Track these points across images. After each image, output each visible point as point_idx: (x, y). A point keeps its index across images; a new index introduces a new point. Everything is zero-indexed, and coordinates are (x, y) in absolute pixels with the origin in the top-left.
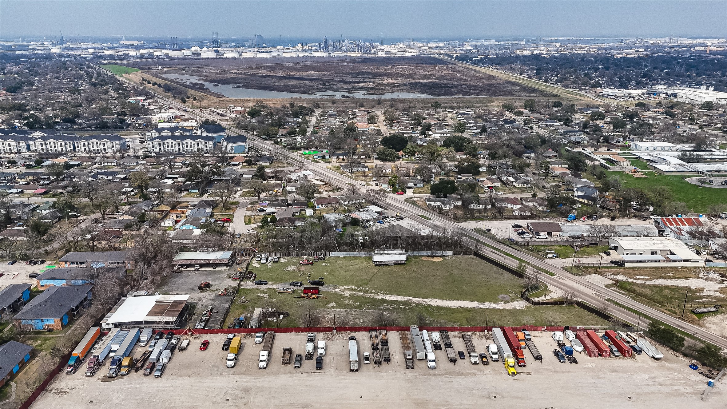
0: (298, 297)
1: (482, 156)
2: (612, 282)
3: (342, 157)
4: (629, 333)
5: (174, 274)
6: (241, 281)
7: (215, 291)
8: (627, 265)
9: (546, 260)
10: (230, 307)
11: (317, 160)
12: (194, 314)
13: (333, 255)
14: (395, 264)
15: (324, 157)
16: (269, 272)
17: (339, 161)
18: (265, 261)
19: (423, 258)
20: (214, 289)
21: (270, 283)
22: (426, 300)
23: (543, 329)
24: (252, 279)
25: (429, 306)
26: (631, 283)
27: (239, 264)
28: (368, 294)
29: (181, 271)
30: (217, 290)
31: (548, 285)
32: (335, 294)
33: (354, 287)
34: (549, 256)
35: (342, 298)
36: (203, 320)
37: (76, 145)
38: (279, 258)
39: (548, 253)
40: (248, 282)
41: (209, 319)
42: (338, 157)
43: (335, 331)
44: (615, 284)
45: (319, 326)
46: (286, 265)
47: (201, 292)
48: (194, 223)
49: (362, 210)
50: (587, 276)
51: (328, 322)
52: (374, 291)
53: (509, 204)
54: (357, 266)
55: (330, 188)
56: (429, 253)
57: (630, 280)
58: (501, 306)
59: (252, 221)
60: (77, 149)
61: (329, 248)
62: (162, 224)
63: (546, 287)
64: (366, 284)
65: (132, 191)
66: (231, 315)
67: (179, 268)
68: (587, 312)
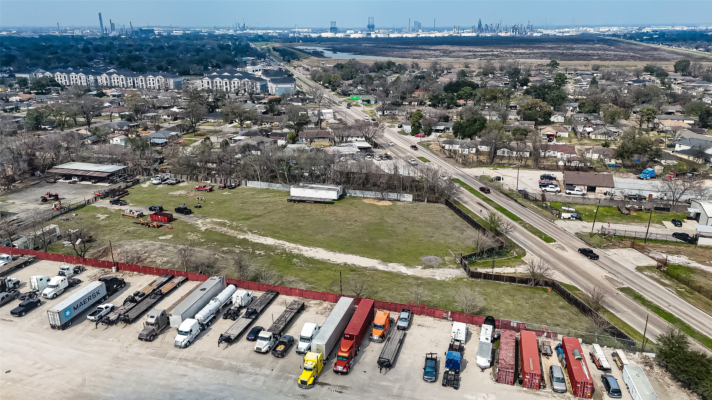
0: (136, 223)
2: (654, 263)
9: (559, 223)
11: (359, 104)
14: (316, 202)
15: (369, 102)
19: (364, 200)
21: (131, 204)
23: (445, 315)
24: (117, 197)
26: (692, 270)
28: (232, 231)
29: (55, 182)
31: (528, 252)
32: (191, 225)
33: (226, 221)
34: (564, 215)
35: (191, 232)
37: (135, 81)
39: (564, 211)
40: (107, 201)
44: (658, 267)
49: (345, 144)
50: (613, 250)
52: (245, 229)
53: (560, 153)
56: (378, 194)
57: (694, 264)
58: (412, 271)
60: (136, 85)
63: (523, 255)
64: (247, 219)
68: (563, 302)
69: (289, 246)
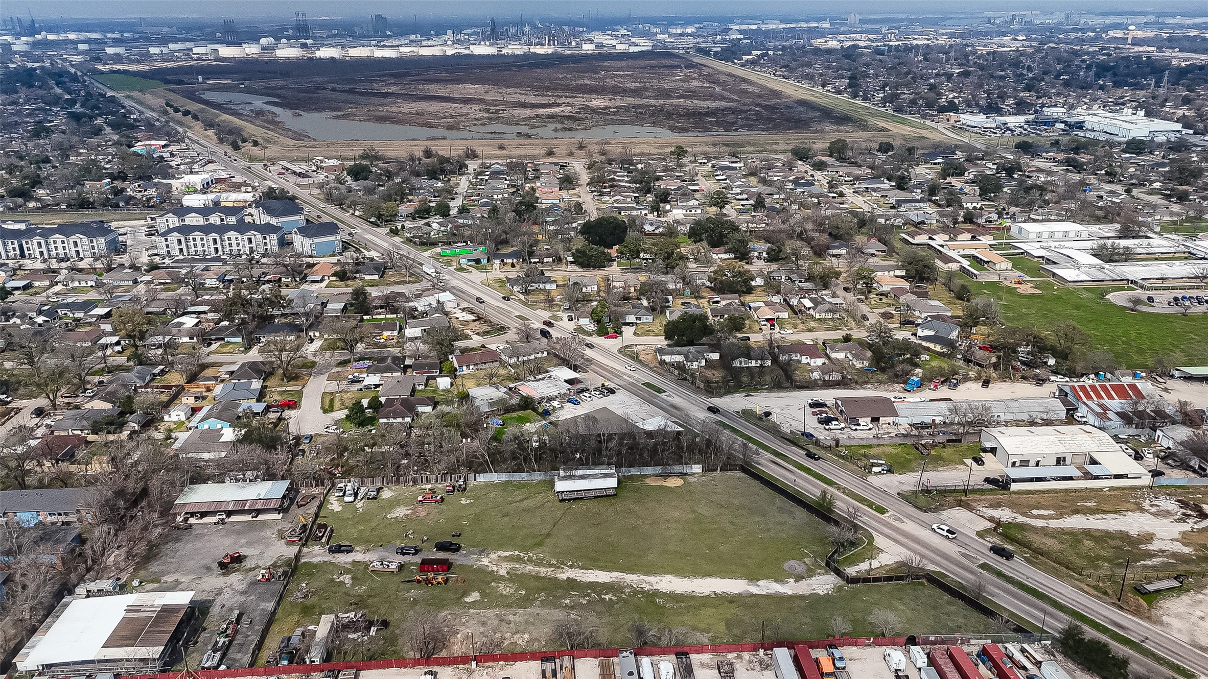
0: (409, 581)
1: (756, 254)
2: (989, 525)
3: (510, 261)
4: (1026, 646)
5: (175, 533)
6: (303, 545)
7: (250, 570)
8: (1014, 487)
9: (872, 479)
10: (275, 609)
11: (465, 266)
12: (205, 629)
13: (482, 478)
14: (596, 497)
15: (478, 261)
16: (358, 523)
17: (506, 268)
18: (351, 499)
19: (649, 481)
20: (249, 566)
21: (357, 548)
22: (652, 579)
23: (867, 642)
24: (324, 540)
25: (656, 593)
26: (1022, 527)
27: (302, 505)
28: (542, 569)
29: (191, 526)
30: (254, 569)
31: (874, 534)
32: (482, 570)
33: (517, 553)
34: (876, 469)
35: (493, 580)
36: (220, 644)
37: (25, 246)
38: (379, 490)
39: (873, 465)
40: (317, 549)
41: (231, 642)
42: (503, 261)
43: (474, 663)
44: (995, 529)
45: (444, 654)
46: (393, 503)
47: (224, 574)
48: (224, 415)
49: (541, 376)
50: (944, 513)
51: (462, 644)
52: (554, 561)
53: (804, 357)
54: (525, 504)
55: (485, 328)
56: (659, 470)
57: (1021, 519)
58: (789, 588)
59: (337, 404)
60: (26, 252)
61: (475, 465)
62: (166, 418)
63: (871, 539)
64: (539, 544)
65: (118, 343)
66: (275, 628)
67: (186, 520)
68: (947, 597)
69: (631, 578)
